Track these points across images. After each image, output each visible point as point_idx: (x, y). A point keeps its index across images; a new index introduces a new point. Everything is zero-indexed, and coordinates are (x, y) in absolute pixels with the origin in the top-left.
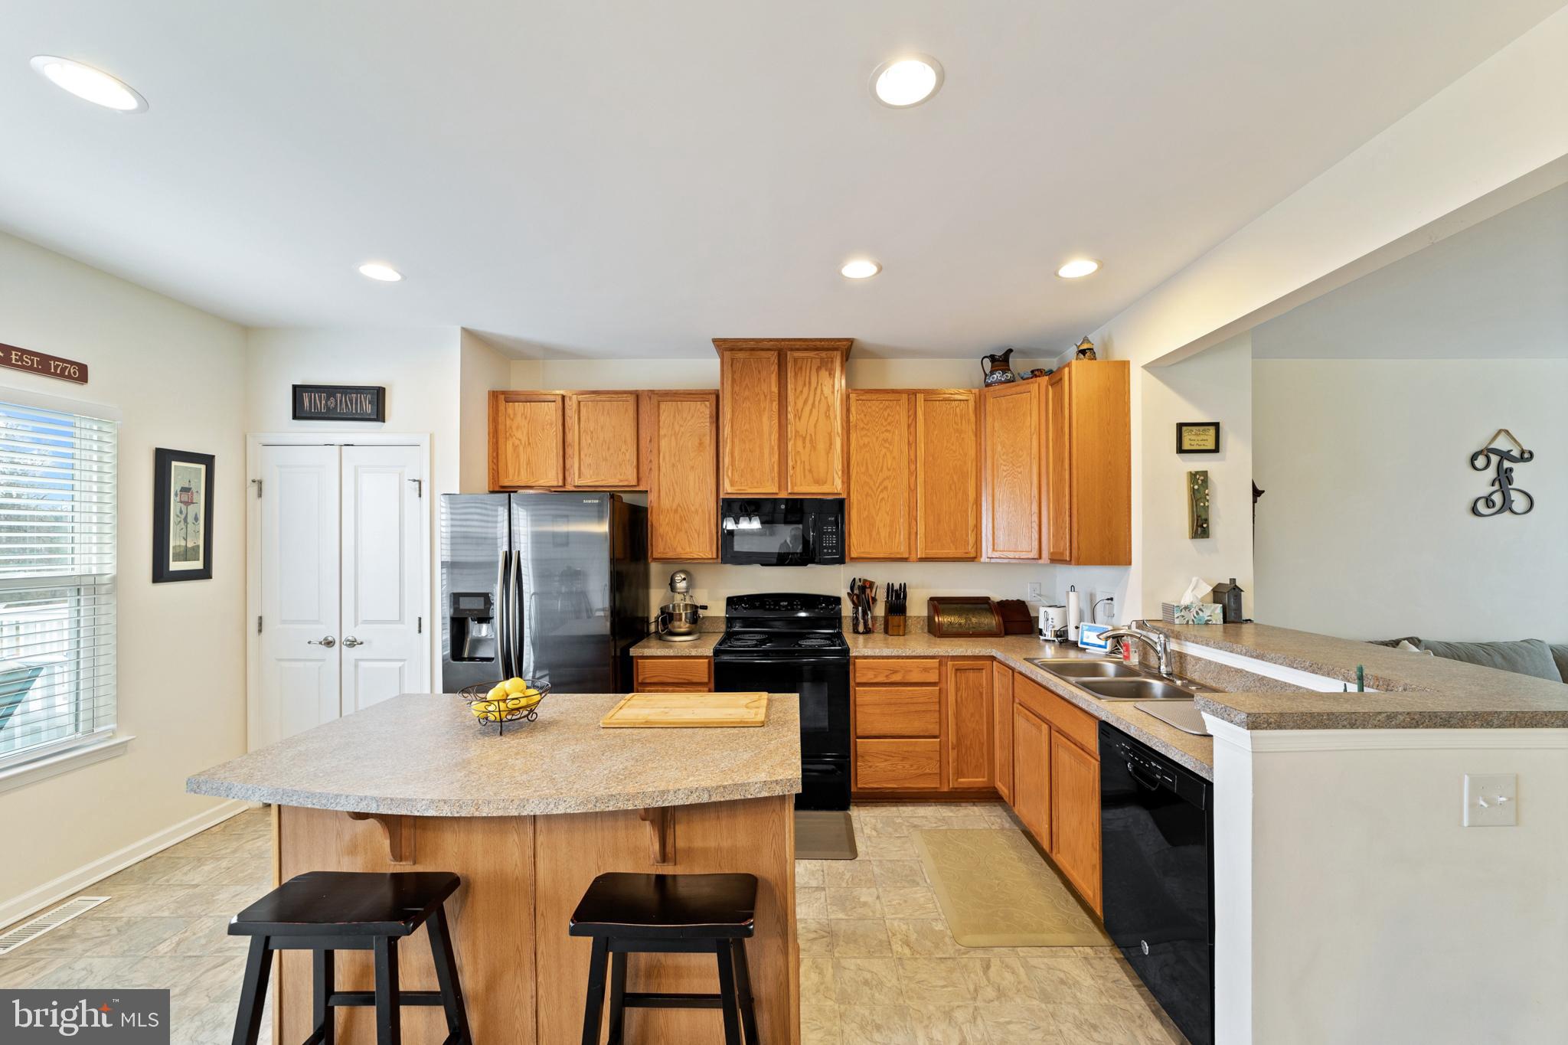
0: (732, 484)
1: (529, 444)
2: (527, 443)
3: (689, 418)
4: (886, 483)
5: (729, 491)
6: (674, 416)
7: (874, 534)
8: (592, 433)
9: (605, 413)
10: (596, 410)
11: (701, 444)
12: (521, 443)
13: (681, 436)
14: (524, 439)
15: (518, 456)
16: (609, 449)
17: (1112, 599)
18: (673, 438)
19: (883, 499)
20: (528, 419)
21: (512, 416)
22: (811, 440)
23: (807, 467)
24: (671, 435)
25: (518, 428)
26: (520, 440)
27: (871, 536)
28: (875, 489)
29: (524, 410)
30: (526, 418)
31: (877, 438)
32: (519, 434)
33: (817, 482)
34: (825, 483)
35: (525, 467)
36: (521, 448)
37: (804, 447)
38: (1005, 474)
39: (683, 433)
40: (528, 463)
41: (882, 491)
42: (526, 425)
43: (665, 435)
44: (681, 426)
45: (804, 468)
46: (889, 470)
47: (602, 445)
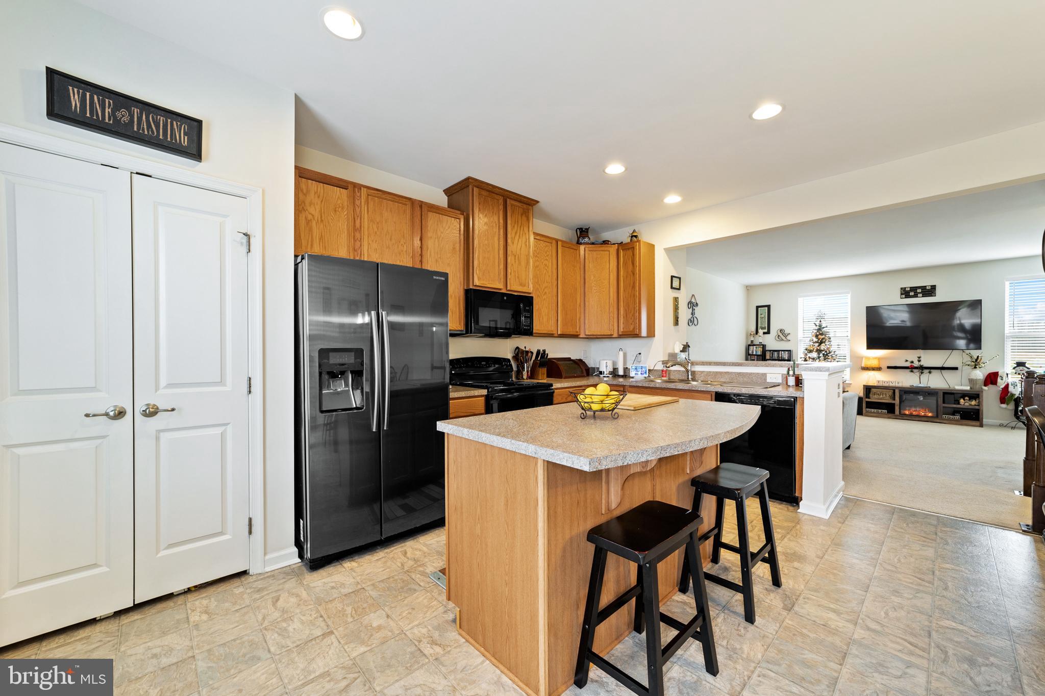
0: (479, 279)
1: (322, 221)
2: (320, 219)
3: (447, 228)
4: (546, 290)
5: (477, 284)
6: (437, 225)
7: (541, 319)
8: (377, 223)
9: (389, 210)
10: (381, 206)
11: (454, 248)
12: (314, 218)
13: (442, 240)
14: (317, 215)
15: (311, 230)
16: (391, 240)
17: (640, 354)
18: (437, 240)
19: (544, 299)
20: (321, 198)
21: (305, 191)
22: (518, 258)
23: (517, 275)
24: (435, 238)
25: (311, 204)
26: (313, 215)
27: (540, 320)
28: (541, 292)
29: (317, 189)
30: (319, 197)
31: (542, 263)
32: (312, 210)
33: (521, 285)
34: (524, 286)
35: (318, 241)
36: (314, 223)
37: (515, 262)
38: (595, 291)
39: (443, 238)
40: (321, 238)
41: (544, 295)
42: (319, 202)
43: (431, 237)
44: (442, 233)
45: (515, 275)
46: (547, 282)
47: (386, 235)
